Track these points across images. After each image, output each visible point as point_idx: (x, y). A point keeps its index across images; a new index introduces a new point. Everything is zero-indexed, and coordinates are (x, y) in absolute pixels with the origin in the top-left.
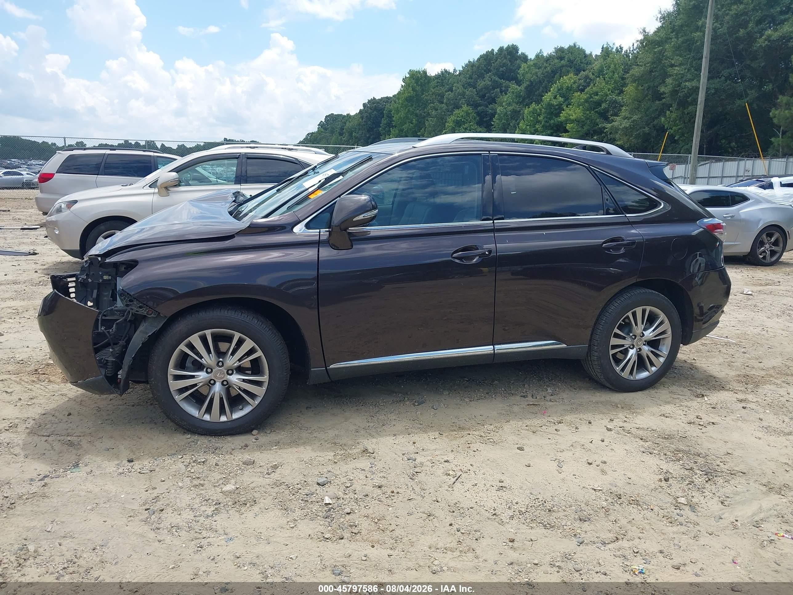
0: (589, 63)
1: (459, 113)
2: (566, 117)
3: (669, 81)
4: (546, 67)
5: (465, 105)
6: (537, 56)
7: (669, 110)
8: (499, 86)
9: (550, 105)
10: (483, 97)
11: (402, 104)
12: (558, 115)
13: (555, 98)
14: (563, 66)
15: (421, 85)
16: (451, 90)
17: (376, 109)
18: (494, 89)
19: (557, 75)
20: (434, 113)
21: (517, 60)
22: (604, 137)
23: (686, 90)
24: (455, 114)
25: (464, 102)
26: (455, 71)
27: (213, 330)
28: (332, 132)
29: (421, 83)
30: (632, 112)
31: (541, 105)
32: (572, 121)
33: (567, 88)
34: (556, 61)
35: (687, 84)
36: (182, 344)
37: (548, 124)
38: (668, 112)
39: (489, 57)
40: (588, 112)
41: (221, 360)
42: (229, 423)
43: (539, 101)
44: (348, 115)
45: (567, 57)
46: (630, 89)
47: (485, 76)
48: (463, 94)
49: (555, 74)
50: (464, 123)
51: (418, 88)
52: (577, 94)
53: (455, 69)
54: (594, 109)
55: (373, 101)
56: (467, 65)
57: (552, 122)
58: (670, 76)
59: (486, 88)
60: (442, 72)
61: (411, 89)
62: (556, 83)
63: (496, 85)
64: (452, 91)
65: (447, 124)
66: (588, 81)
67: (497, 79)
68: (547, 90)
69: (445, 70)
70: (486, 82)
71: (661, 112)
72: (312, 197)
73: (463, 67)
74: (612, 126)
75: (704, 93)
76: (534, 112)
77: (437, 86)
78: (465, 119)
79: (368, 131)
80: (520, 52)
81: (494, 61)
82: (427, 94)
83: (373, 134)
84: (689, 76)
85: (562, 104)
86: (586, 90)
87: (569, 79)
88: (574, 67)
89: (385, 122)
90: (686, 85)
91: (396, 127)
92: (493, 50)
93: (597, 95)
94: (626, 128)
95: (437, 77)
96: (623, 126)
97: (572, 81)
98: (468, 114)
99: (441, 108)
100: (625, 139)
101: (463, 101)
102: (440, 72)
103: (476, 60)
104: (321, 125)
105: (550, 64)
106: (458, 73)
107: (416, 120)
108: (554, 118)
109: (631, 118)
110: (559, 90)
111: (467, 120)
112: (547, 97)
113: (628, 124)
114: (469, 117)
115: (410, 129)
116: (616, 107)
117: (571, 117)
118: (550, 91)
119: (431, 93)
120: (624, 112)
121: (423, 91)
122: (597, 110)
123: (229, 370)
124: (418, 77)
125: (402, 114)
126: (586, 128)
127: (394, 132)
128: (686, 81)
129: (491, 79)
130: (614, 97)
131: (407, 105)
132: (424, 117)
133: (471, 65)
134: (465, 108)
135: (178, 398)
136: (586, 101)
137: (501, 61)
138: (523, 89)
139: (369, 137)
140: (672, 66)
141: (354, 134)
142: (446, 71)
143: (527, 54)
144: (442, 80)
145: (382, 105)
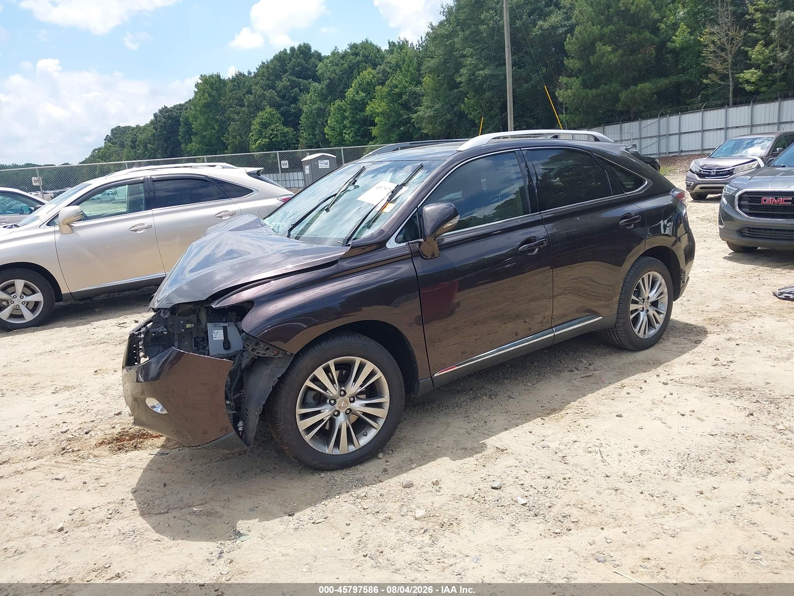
0: (383, 58)
1: (263, 115)
2: (371, 111)
3: (463, 71)
4: (342, 64)
5: (268, 106)
6: (333, 54)
7: (467, 97)
8: (298, 85)
9: (353, 101)
10: (283, 97)
11: (200, 111)
12: (363, 109)
13: (357, 93)
14: (359, 62)
15: (217, 90)
16: (249, 92)
17: (169, 117)
18: (293, 88)
19: (355, 72)
20: (236, 117)
21: (311, 58)
22: (410, 127)
23: (480, 78)
24: (260, 116)
25: (266, 104)
26: (249, 73)
27: (336, 359)
28: (122, 146)
29: (217, 87)
30: (432, 101)
31: (345, 101)
32: (378, 114)
33: (368, 83)
34: (352, 57)
35: (480, 72)
36: (308, 379)
37: (355, 120)
38: (466, 99)
39: (282, 58)
40: (392, 105)
41: (343, 388)
42: (358, 452)
43: (343, 97)
44: (137, 126)
45: (361, 52)
46: (427, 80)
47: (282, 77)
48: (263, 96)
49: (353, 70)
50: (270, 124)
51: (214, 93)
52: (378, 88)
53: (249, 71)
54: (397, 101)
55: (164, 110)
56: (261, 67)
57: (358, 117)
58: (465, 66)
59: (285, 88)
60: (236, 75)
61: (206, 95)
62: (356, 78)
63: (294, 85)
64: (251, 94)
65: (253, 127)
66: (386, 75)
67: (294, 78)
68: (348, 86)
69: (239, 72)
70: (283, 82)
71: (460, 98)
72: (385, 210)
73: (257, 69)
74: (418, 116)
75: (511, 79)
76: (340, 109)
77: (234, 89)
78: (270, 120)
79: (165, 141)
80: (313, 51)
81: (288, 62)
82: (224, 99)
83: (171, 144)
84: (481, 66)
85: (364, 99)
86: (386, 83)
87: (368, 74)
88: (371, 62)
89: (184, 130)
90: (479, 74)
91: (196, 134)
92: (285, 50)
93: (397, 87)
94: (430, 117)
95: (233, 80)
96: (427, 114)
97: (371, 76)
98: (273, 115)
99: (243, 112)
100: (430, 127)
101: (265, 102)
102: (234, 75)
103: (269, 61)
104: (108, 139)
105: (346, 61)
106: (253, 75)
107: (218, 126)
108: (359, 113)
109: (433, 107)
110: (360, 85)
111: (272, 121)
112: (350, 93)
113: (432, 112)
114: (274, 117)
115: (214, 135)
116: (417, 98)
117: (377, 110)
118: (351, 86)
119: (228, 98)
120: (426, 101)
121: (220, 95)
122: (399, 102)
123: (350, 398)
124: (212, 82)
125: (202, 120)
126: (392, 120)
127: (196, 140)
128: (479, 70)
129: (289, 79)
130: (413, 88)
131: (206, 111)
132: (225, 122)
133: (264, 67)
134: (268, 109)
135: (307, 438)
136: (389, 93)
137: (295, 60)
138: (324, 87)
139: (167, 147)
140: (464, 56)
141: (149, 145)
142: (240, 74)
143: (319, 51)
144: (238, 83)
145: (177, 113)
